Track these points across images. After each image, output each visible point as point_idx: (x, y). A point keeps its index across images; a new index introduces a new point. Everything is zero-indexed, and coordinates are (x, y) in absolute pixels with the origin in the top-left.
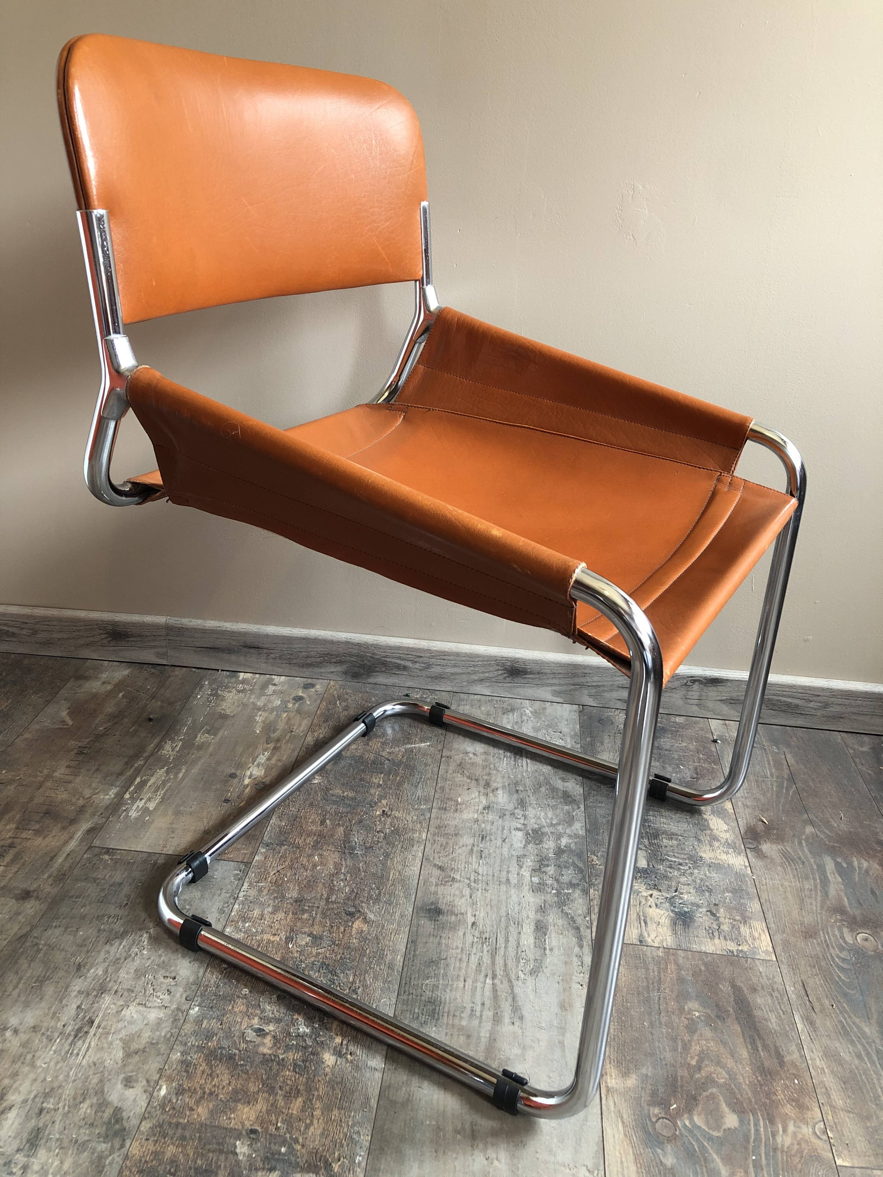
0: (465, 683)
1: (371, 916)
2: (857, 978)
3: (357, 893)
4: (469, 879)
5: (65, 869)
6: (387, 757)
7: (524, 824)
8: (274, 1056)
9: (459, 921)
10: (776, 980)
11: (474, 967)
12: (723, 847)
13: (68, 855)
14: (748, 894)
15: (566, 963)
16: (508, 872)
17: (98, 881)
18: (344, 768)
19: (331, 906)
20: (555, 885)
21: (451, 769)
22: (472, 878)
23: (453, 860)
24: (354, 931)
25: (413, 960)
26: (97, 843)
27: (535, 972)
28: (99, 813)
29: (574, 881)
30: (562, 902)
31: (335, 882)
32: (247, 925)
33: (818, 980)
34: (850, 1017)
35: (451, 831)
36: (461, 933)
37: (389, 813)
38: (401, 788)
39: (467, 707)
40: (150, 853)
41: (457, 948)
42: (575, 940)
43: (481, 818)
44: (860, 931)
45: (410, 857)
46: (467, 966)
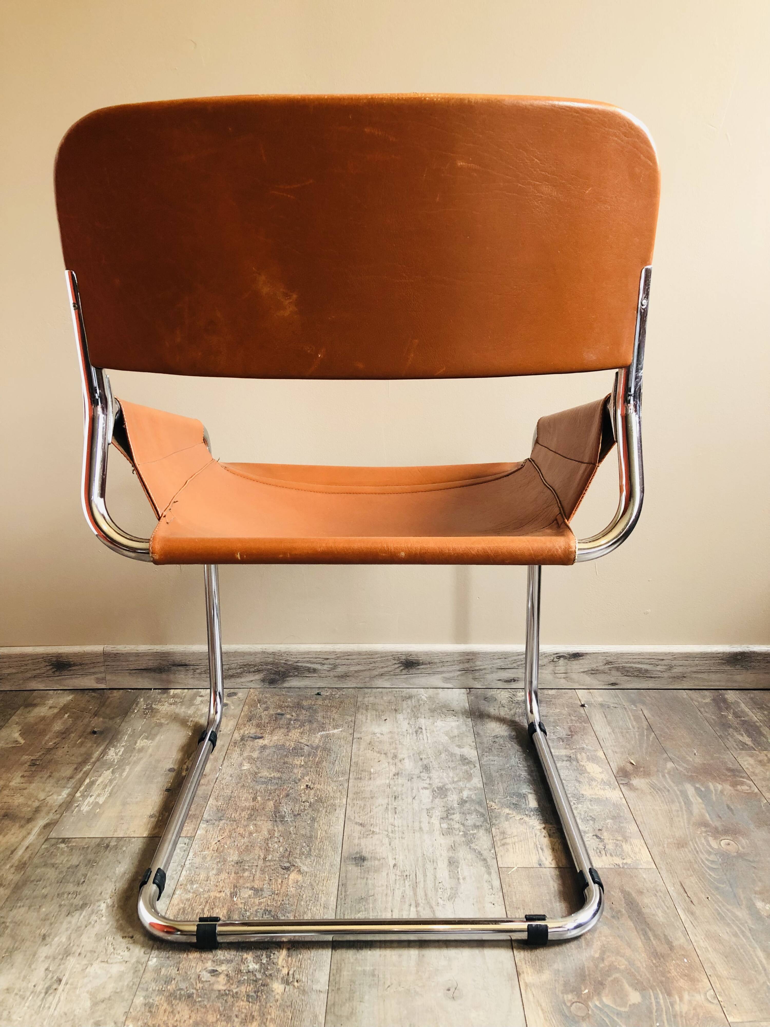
0: (368, 679)
1: (304, 868)
2: (725, 874)
3: (290, 852)
4: (387, 831)
5: (25, 859)
6: (305, 743)
7: (430, 784)
8: (229, 991)
9: (382, 864)
10: (658, 883)
11: (399, 899)
12: (600, 785)
13: (27, 847)
14: (626, 819)
15: (478, 888)
16: (420, 822)
17: (57, 866)
18: (268, 755)
19: (268, 864)
20: (462, 828)
21: (362, 747)
22: (390, 830)
23: (371, 817)
24: (290, 882)
25: (345, 900)
26: (53, 835)
27: (452, 898)
28: (54, 811)
29: (478, 824)
30: (469, 841)
31: (270, 845)
32: (195, 886)
33: (694, 879)
34: (723, 905)
35: (368, 795)
36: (384, 874)
37: (312, 787)
38: (320, 766)
39: (371, 699)
40: (102, 838)
41: (383, 886)
42: (483, 869)
43: (392, 782)
44: (723, 838)
45: (334, 819)
46: (393, 898)
